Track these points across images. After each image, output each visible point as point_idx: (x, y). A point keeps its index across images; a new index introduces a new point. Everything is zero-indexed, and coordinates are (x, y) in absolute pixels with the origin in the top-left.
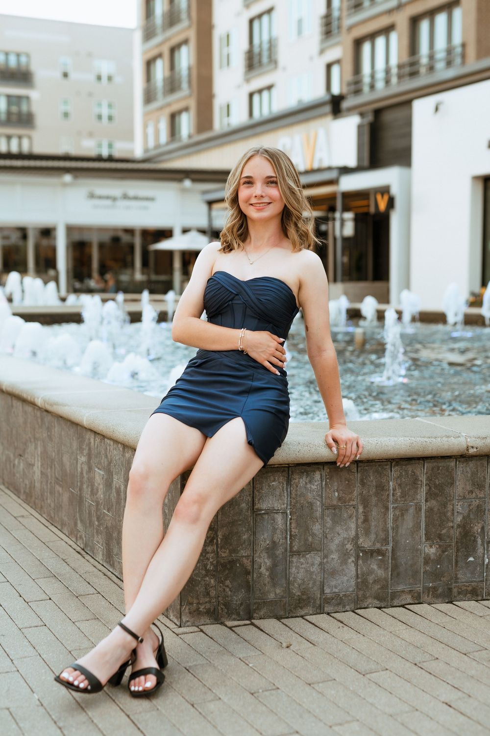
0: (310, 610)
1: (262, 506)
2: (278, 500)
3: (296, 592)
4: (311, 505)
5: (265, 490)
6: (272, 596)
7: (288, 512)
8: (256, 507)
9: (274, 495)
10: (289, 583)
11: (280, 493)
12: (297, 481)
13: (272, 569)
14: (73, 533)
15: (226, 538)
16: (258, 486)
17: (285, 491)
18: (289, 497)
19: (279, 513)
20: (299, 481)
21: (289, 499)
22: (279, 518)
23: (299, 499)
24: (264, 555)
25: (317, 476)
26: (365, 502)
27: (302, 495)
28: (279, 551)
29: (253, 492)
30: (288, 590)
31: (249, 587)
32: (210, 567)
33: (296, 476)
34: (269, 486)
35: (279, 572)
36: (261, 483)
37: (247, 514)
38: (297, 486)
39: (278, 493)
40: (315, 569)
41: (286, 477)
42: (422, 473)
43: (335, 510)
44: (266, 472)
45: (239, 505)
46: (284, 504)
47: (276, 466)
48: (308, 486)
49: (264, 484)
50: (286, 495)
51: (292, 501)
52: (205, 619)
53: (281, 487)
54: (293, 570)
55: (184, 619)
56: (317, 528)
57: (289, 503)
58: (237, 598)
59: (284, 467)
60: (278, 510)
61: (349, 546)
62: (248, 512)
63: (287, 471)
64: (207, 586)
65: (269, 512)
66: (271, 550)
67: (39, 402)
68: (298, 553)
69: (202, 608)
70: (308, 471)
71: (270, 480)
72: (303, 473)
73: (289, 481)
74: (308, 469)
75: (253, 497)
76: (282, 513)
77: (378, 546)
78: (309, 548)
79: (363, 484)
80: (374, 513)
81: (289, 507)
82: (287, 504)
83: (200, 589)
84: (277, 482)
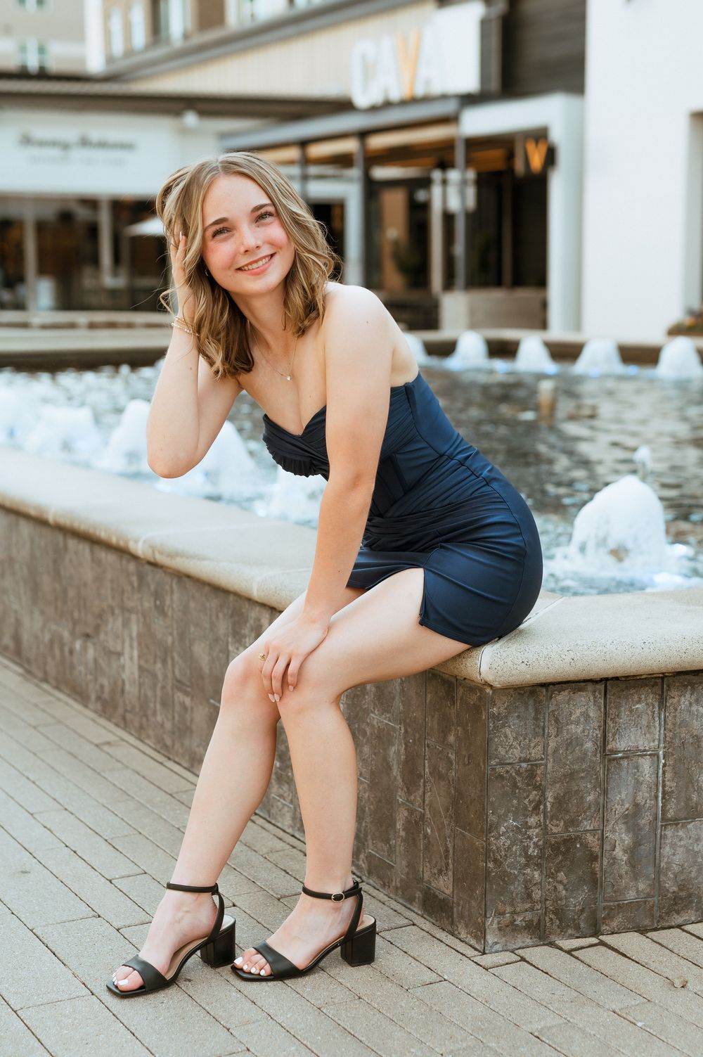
0: (691, 915)
1: (618, 746)
2: (645, 734)
3: (671, 886)
4: (698, 740)
5: (624, 717)
6: (631, 895)
7: (661, 753)
8: (609, 747)
9: (639, 726)
10: (659, 872)
11: (649, 723)
12: (675, 700)
13: (633, 851)
15: (560, 802)
16: (613, 711)
17: (657, 719)
18: (663, 729)
19: (646, 755)
20: (679, 701)
21: (662, 731)
22: (646, 764)
23: (678, 731)
24: (621, 827)
27: (684, 724)
28: (644, 821)
29: (605, 722)
30: (657, 884)
31: (594, 882)
32: (533, 851)
33: (674, 693)
34: (631, 711)
35: (644, 854)
36: (618, 707)
37: (594, 759)
38: (676, 710)
39: (644, 723)
40: (701, 846)
41: (659, 695)
44: (627, 688)
45: (582, 745)
46: (654, 741)
47: (643, 677)
48: (694, 708)
49: (622, 709)
50: (658, 725)
51: (668, 734)
52: (524, 939)
53: (650, 713)
54: (667, 850)
55: (490, 939)
57: (662, 736)
58: (576, 901)
59: (656, 678)
60: (645, 751)
62: (595, 756)
63: (660, 685)
64: (528, 883)
65: (630, 754)
68: (675, 822)
69: (519, 920)
70: (694, 684)
71: (632, 700)
72: (686, 686)
73: (662, 702)
74: (694, 679)
75: (604, 731)
76: (650, 755)
81: (662, 745)
82: (659, 740)
83: (517, 888)
84: (643, 704)
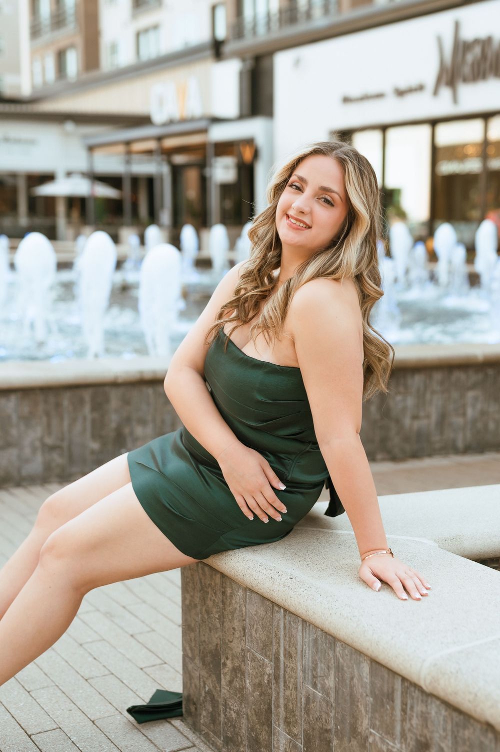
0: (11, 485)
4: (10, 416)
25: (13, 397)
27: (4, 410)
40: (14, 458)
77: (57, 443)
78: (9, 445)
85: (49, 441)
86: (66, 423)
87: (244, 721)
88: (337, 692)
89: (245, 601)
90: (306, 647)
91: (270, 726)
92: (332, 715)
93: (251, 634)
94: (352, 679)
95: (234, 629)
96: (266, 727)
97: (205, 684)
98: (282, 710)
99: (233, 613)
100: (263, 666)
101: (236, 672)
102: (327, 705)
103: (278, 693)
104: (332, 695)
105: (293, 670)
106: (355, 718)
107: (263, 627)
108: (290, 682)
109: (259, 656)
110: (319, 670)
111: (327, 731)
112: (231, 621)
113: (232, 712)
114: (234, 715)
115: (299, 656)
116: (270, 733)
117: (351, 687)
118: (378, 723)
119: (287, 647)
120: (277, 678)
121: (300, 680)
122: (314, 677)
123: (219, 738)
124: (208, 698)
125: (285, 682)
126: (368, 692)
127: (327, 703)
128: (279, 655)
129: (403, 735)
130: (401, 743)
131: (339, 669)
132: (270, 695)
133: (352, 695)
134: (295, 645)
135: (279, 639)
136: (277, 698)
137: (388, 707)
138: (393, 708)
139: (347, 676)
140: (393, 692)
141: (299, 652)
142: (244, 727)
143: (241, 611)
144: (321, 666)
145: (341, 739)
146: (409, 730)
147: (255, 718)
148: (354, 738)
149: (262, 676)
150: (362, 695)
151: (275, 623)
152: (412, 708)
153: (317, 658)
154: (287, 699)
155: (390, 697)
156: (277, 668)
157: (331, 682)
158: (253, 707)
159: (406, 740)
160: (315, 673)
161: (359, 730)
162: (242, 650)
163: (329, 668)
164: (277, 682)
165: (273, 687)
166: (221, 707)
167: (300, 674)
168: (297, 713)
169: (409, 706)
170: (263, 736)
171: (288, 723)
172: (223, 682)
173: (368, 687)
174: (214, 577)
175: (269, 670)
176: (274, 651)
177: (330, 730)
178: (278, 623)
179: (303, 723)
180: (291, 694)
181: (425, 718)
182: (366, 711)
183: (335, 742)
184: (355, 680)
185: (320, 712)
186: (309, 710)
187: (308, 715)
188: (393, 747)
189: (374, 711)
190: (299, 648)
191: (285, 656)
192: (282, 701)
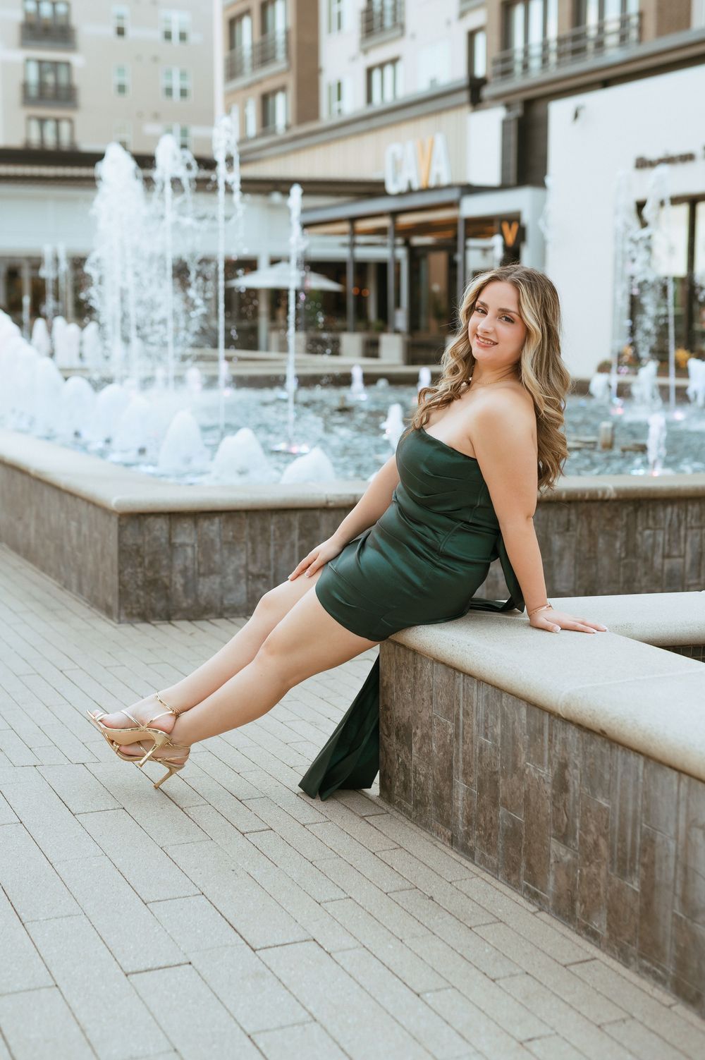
0: (213, 615)
1: (176, 541)
2: (188, 537)
3: (203, 602)
4: (212, 541)
5: (179, 529)
6: (185, 605)
7: (196, 545)
8: (172, 541)
9: (186, 533)
10: (197, 596)
11: (190, 532)
12: (202, 524)
13: (185, 586)
14: (58, 577)
15: (151, 564)
16: (173, 527)
17: (193, 531)
19: (189, 546)
21: (196, 536)
22: (189, 551)
23: (203, 536)
24: (179, 575)
25: (217, 520)
26: (253, 540)
27: (206, 534)
28: (190, 573)
29: (170, 531)
30: (196, 601)
31: (168, 598)
32: (140, 583)
33: (201, 520)
34: (182, 527)
35: (190, 588)
36: (176, 525)
38: (202, 528)
39: (188, 532)
40: (216, 586)
41: (194, 520)
42: (296, 519)
43: (231, 545)
44: (179, 517)
45: (160, 540)
46: (193, 540)
47: (186, 512)
48: (210, 527)
49: (178, 526)
50: (194, 534)
51: (199, 538)
52: (137, 619)
53: (190, 528)
54: (200, 587)
55: (122, 618)
56: (217, 557)
57: (196, 538)
58: (160, 605)
60: (189, 544)
61: (241, 571)
62: (166, 545)
63: (194, 516)
64: (138, 596)
65: (183, 545)
66: (184, 572)
67: (32, 471)
68: (204, 575)
69: (134, 612)
70: (210, 517)
71: (182, 522)
72: (206, 518)
73: (196, 524)
74: (209, 515)
75: (170, 535)
76: (191, 546)
77: (263, 571)
78: (211, 572)
79: (251, 526)
80: (260, 548)
81: (196, 542)
82: (195, 540)
83: (133, 598)
84: (187, 525)
85: (254, 569)
86: (272, 550)
87: (430, 782)
88: (502, 737)
89: (432, 673)
90: (480, 704)
91: (451, 780)
92: (499, 758)
93: (437, 702)
94: (514, 723)
95: (423, 699)
96: (448, 783)
97: (398, 756)
98: (461, 765)
99: (422, 685)
100: (446, 728)
101: (424, 739)
102: (496, 750)
103: (458, 749)
104: (499, 740)
105: (470, 726)
106: (516, 756)
107: (447, 693)
108: (467, 737)
109: (443, 720)
110: (489, 721)
111: (496, 773)
112: (421, 693)
113: (421, 776)
114: (422, 779)
115: (474, 713)
116: (451, 787)
117: (513, 730)
118: (532, 756)
119: (465, 707)
120: (457, 736)
121: (475, 734)
122: (486, 728)
123: (410, 803)
124: (401, 769)
125: (463, 738)
126: (525, 731)
127: (495, 748)
128: (459, 715)
129: (550, 761)
130: (548, 768)
131: (504, 716)
132: (452, 753)
133: (513, 737)
134: (471, 704)
135: (459, 701)
136: (457, 754)
137: (539, 740)
138: (543, 741)
139: (511, 721)
140: (543, 727)
141: (475, 709)
142: (430, 787)
143: (429, 681)
144: (491, 717)
145: (505, 778)
146: (554, 755)
147: (439, 777)
148: (515, 773)
149: (445, 737)
150: (521, 735)
151: (456, 688)
152: (556, 736)
153: (488, 711)
154: (465, 753)
155: (541, 731)
156: (457, 727)
157: (498, 730)
158: (438, 767)
159: (552, 765)
160: (486, 724)
161: (519, 766)
162: (430, 717)
163: (497, 718)
164: (457, 740)
165: (454, 745)
166: (412, 774)
167: (475, 728)
168: (473, 763)
169: (554, 736)
170: (446, 792)
171: (465, 774)
172: (414, 751)
173: (525, 726)
174: (407, 656)
175: (451, 731)
176: (455, 712)
177: (497, 772)
178: (458, 687)
179: (477, 771)
180: (468, 749)
181: (564, 742)
182: (524, 748)
183: (501, 781)
184: (516, 724)
185: (490, 758)
186: (482, 759)
187: (481, 762)
188: (543, 774)
189: (530, 746)
190: (475, 705)
191: (463, 715)
192: (461, 755)
